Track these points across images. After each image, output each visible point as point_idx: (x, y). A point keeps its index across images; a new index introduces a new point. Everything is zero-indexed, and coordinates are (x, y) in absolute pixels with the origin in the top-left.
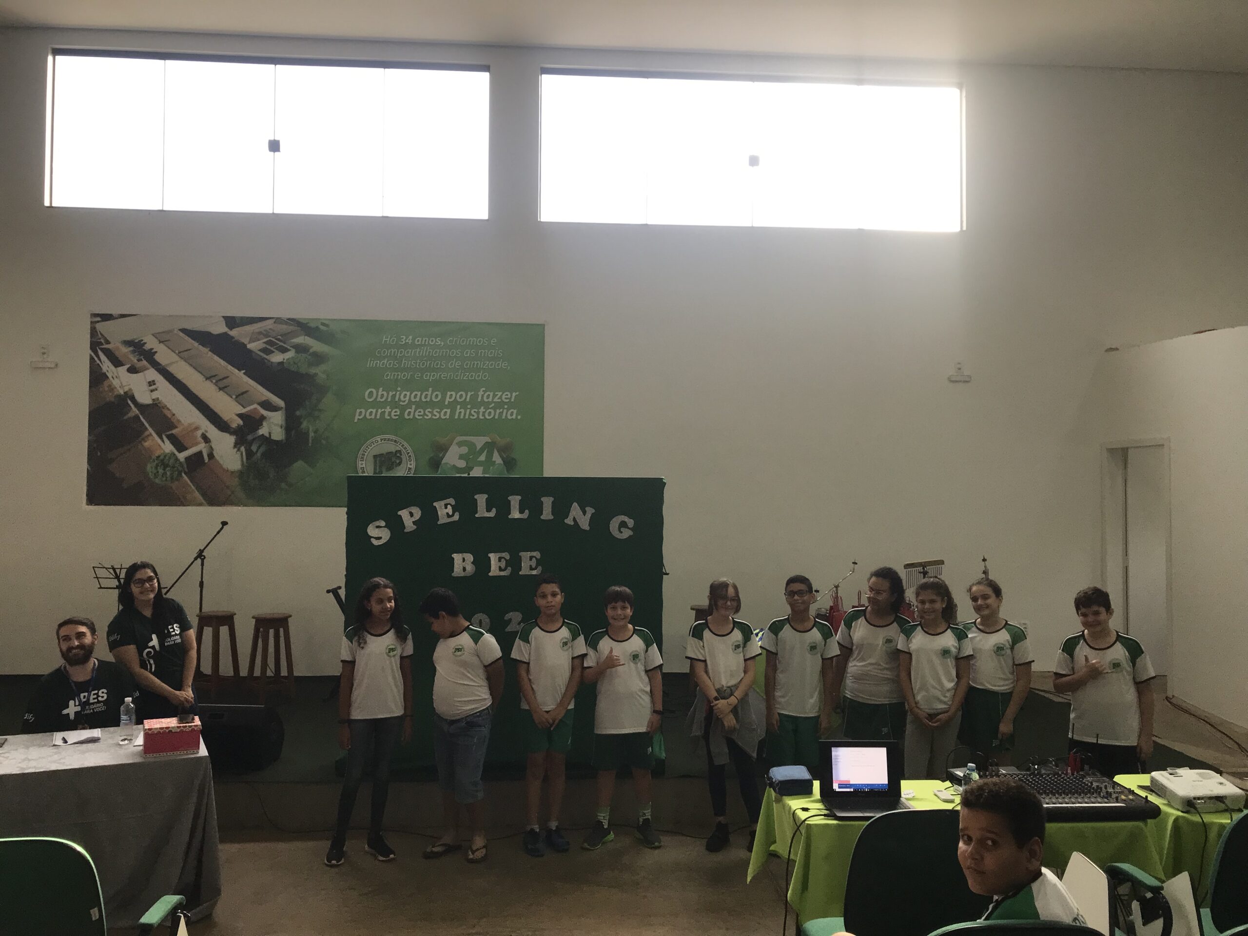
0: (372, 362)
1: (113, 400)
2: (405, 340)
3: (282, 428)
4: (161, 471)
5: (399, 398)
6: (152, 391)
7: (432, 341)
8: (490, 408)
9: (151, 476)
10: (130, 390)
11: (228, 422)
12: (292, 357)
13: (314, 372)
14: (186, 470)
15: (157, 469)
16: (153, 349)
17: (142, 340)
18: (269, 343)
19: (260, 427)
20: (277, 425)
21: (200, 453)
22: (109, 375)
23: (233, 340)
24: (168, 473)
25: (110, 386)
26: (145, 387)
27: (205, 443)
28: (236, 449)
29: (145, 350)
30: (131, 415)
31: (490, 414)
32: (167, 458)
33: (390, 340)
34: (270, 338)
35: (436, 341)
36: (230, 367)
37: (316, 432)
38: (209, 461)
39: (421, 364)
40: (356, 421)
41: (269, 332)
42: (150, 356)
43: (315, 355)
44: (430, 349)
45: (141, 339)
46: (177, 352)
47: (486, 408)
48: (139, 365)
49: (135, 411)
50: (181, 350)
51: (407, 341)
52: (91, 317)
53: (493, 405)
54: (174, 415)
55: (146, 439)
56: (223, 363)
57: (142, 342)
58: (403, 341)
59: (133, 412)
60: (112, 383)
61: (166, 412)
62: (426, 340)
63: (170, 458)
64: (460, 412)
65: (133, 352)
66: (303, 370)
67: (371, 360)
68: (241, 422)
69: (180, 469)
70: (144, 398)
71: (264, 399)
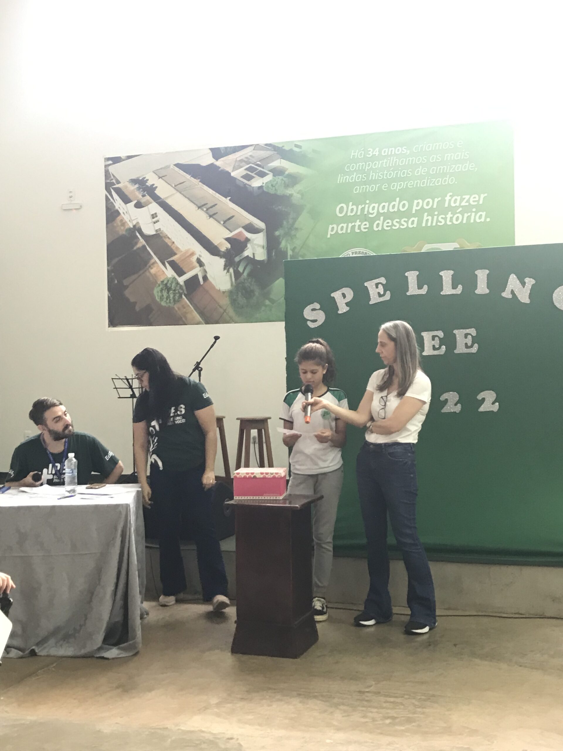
0: (342, 178)
1: (124, 233)
2: (373, 152)
3: (263, 247)
4: (165, 294)
5: (368, 211)
6: (155, 223)
7: (398, 150)
8: (459, 213)
9: (158, 299)
10: (138, 223)
11: (218, 246)
12: (270, 181)
13: (290, 192)
14: (186, 292)
15: (162, 292)
16: (153, 185)
17: (145, 178)
18: (250, 169)
19: (246, 249)
20: (259, 246)
21: (196, 277)
22: (121, 211)
23: (220, 170)
24: (172, 296)
25: (121, 221)
26: (150, 220)
27: (200, 267)
28: (226, 271)
29: (148, 186)
30: (139, 245)
31: (459, 218)
32: (170, 282)
33: (357, 155)
34: (251, 165)
35: (402, 151)
36: (217, 195)
37: (293, 250)
38: (204, 283)
39: (388, 174)
40: (329, 236)
41: (249, 159)
42: (150, 191)
43: (290, 176)
44: (396, 159)
45: (145, 176)
46: (173, 185)
47: (454, 214)
48: (143, 200)
49: (142, 242)
50: (176, 184)
51: (374, 153)
52: (105, 161)
53: (460, 209)
54: (174, 243)
55: (152, 266)
56: (211, 191)
57: (145, 180)
58: (370, 154)
59: (141, 242)
60: (124, 218)
61: (167, 240)
62: (392, 150)
63: (172, 282)
64: (427, 220)
65: (139, 189)
66: (281, 191)
67: (341, 176)
68: (229, 246)
69: (182, 291)
70: (149, 230)
71: (247, 222)
